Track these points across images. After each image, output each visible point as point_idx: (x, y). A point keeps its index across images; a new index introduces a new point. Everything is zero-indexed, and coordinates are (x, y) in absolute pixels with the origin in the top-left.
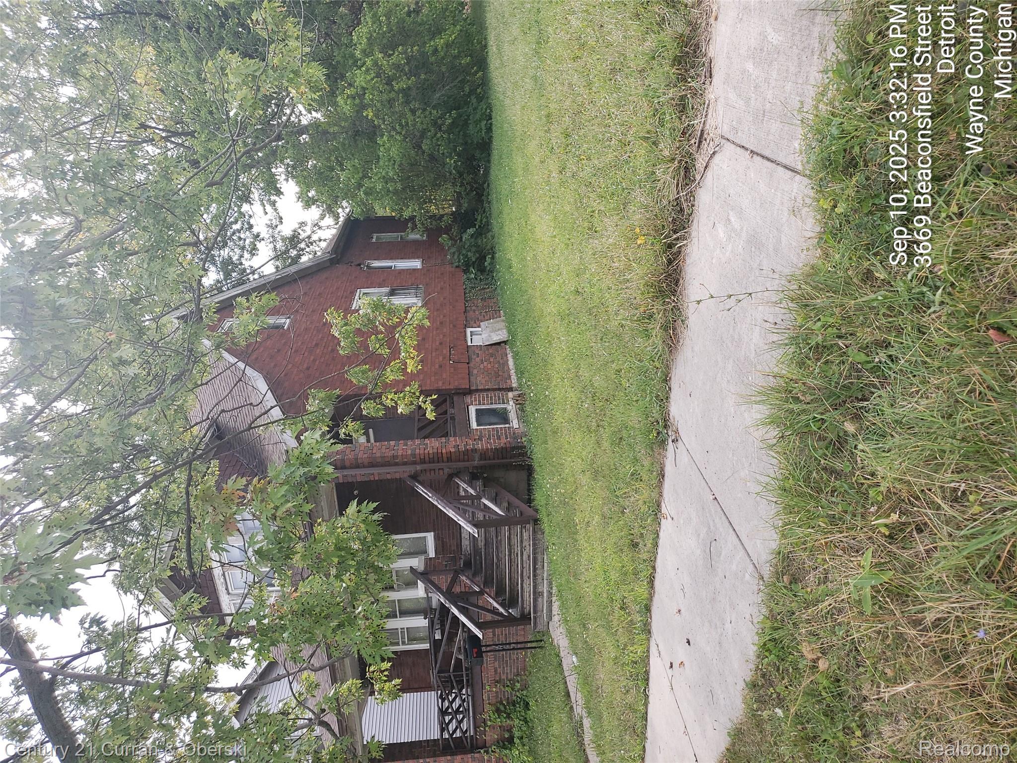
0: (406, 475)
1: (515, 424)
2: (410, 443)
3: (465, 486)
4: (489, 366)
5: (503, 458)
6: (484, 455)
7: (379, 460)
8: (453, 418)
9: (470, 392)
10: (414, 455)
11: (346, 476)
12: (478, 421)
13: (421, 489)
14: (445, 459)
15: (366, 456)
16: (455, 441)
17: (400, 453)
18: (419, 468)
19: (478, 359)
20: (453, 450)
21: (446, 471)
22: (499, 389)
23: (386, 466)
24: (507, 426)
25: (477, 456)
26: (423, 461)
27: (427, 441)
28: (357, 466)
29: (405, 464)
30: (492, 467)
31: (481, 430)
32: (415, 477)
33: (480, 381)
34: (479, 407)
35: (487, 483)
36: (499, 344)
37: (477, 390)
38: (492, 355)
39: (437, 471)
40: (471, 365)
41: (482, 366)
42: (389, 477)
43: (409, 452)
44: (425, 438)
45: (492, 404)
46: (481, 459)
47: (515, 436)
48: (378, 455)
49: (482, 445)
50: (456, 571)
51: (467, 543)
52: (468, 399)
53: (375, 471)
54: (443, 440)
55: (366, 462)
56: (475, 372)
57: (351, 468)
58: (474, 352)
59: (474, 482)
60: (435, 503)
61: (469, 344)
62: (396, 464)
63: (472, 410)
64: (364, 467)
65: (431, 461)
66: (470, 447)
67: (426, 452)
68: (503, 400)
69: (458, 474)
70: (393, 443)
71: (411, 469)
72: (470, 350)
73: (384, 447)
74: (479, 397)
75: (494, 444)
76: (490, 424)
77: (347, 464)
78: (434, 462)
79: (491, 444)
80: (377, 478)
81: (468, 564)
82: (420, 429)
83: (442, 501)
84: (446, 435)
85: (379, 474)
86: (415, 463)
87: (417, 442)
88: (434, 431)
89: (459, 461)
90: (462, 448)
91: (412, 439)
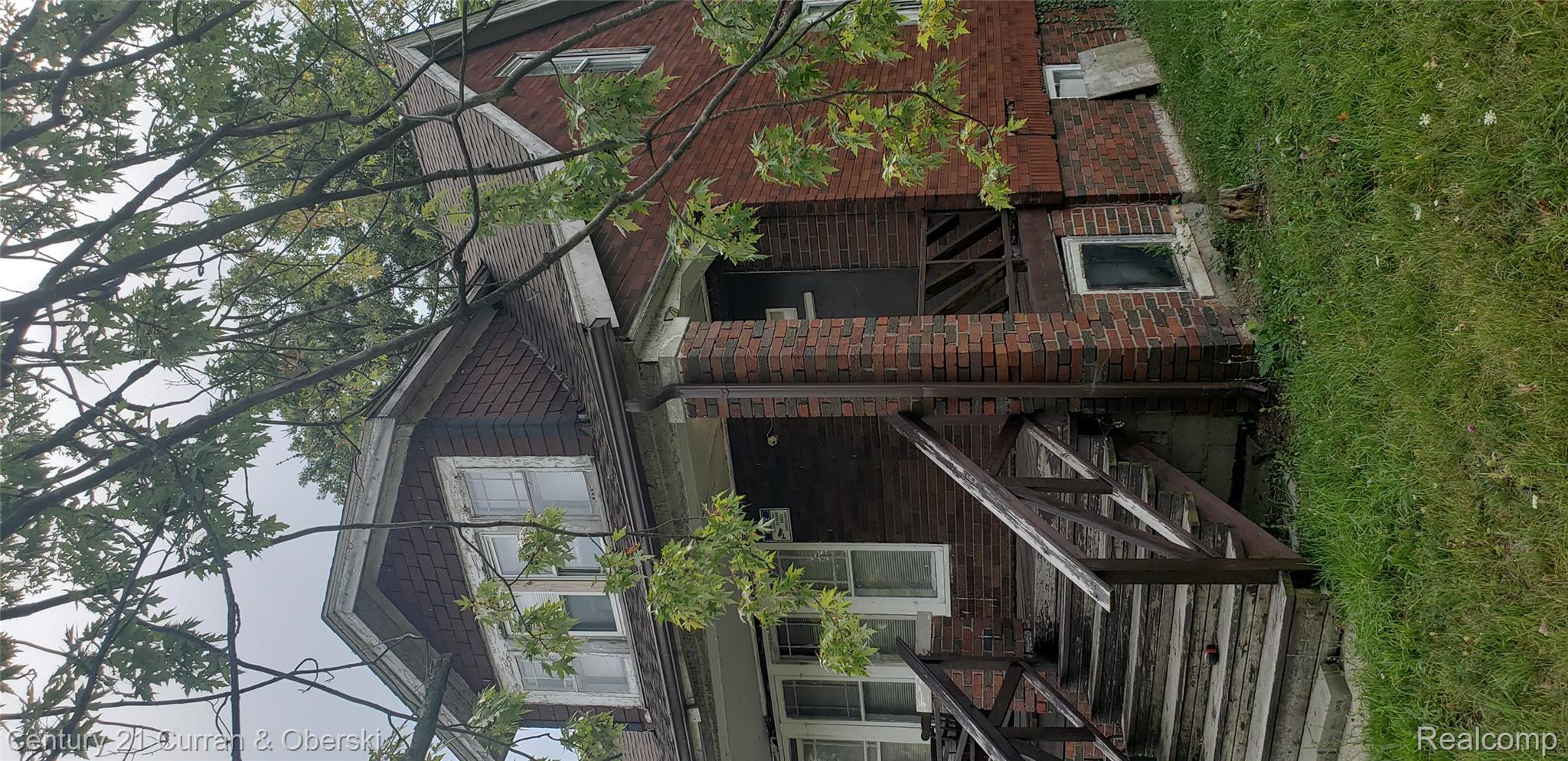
0: (893, 409)
1: (1202, 285)
2: (904, 323)
3: (1058, 450)
4: (1111, 144)
5: (1173, 380)
6: (1118, 366)
7: (822, 365)
8: (1020, 267)
9: (1061, 203)
10: (916, 357)
11: (737, 402)
12: (1088, 276)
13: (933, 452)
14: (1003, 373)
15: (788, 352)
16: (1034, 324)
17: (879, 348)
18: (928, 392)
19: (1079, 129)
20: (1025, 348)
21: (1005, 406)
22: (1144, 198)
23: (839, 381)
24: (1176, 290)
25: (1097, 371)
26: (940, 376)
27: (951, 321)
28: (765, 379)
29: (892, 379)
30: (1138, 404)
31: (1101, 301)
32: (915, 416)
33: (1089, 178)
34: (1089, 241)
35: (1124, 443)
36: (1129, 95)
37: (1083, 200)
38: (1114, 120)
39: (977, 404)
40: (1062, 141)
41: (1091, 143)
42: (847, 411)
43: (904, 348)
44: (945, 312)
45: (1125, 233)
46: (1108, 379)
47: (1209, 317)
48: (821, 351)
49: (1114, 338)
50: (1015, 664)
51: (1049, 596)
52: (1058, 220)
53: (812, 393)
54: (998, 319)
55: (789, 368)
56: (1074, 156)
57: (748, 381)
58: (1067, 113)
59: (1085, 441)
60: (975, 493)
61: (1053, 96)
62: (869, 379)
63: (1073, 248)
64: (783, 381)
65: (963, 376)
66: (1077, 342)
67: (950, 349)
68: (1157, 223)
69: (1035, 417)
70: (859, 322)
71: (906, 395)
72: (1056, 110)
73: (836, 332)
74: (1089, 215)
75: (1147, 337)
76: (1126, 286)
77: (740, 370)
78: (970, 380)
79: (1139, 336)
80: (815, 413)
81: (1046, 649)
82: (931, 292)
83: (995, 489)
84: (1003, 307)
85: (822, 402)
86: (917, 378)
87: (926, 321)
88: (969, 295)
89: (1042, 380)
90: (1054, 344)
91: (913, 313)
